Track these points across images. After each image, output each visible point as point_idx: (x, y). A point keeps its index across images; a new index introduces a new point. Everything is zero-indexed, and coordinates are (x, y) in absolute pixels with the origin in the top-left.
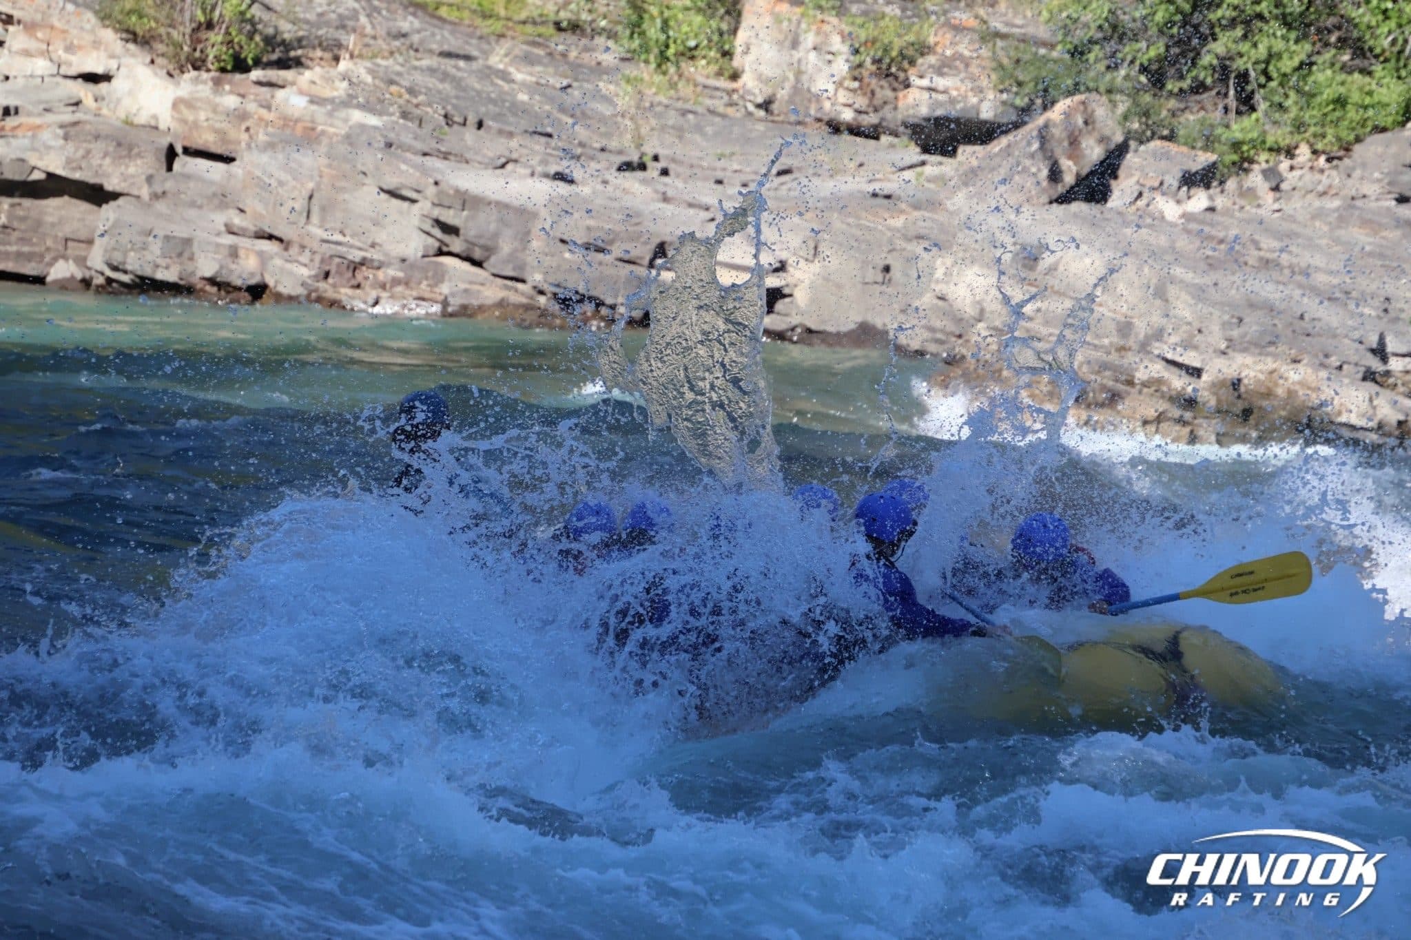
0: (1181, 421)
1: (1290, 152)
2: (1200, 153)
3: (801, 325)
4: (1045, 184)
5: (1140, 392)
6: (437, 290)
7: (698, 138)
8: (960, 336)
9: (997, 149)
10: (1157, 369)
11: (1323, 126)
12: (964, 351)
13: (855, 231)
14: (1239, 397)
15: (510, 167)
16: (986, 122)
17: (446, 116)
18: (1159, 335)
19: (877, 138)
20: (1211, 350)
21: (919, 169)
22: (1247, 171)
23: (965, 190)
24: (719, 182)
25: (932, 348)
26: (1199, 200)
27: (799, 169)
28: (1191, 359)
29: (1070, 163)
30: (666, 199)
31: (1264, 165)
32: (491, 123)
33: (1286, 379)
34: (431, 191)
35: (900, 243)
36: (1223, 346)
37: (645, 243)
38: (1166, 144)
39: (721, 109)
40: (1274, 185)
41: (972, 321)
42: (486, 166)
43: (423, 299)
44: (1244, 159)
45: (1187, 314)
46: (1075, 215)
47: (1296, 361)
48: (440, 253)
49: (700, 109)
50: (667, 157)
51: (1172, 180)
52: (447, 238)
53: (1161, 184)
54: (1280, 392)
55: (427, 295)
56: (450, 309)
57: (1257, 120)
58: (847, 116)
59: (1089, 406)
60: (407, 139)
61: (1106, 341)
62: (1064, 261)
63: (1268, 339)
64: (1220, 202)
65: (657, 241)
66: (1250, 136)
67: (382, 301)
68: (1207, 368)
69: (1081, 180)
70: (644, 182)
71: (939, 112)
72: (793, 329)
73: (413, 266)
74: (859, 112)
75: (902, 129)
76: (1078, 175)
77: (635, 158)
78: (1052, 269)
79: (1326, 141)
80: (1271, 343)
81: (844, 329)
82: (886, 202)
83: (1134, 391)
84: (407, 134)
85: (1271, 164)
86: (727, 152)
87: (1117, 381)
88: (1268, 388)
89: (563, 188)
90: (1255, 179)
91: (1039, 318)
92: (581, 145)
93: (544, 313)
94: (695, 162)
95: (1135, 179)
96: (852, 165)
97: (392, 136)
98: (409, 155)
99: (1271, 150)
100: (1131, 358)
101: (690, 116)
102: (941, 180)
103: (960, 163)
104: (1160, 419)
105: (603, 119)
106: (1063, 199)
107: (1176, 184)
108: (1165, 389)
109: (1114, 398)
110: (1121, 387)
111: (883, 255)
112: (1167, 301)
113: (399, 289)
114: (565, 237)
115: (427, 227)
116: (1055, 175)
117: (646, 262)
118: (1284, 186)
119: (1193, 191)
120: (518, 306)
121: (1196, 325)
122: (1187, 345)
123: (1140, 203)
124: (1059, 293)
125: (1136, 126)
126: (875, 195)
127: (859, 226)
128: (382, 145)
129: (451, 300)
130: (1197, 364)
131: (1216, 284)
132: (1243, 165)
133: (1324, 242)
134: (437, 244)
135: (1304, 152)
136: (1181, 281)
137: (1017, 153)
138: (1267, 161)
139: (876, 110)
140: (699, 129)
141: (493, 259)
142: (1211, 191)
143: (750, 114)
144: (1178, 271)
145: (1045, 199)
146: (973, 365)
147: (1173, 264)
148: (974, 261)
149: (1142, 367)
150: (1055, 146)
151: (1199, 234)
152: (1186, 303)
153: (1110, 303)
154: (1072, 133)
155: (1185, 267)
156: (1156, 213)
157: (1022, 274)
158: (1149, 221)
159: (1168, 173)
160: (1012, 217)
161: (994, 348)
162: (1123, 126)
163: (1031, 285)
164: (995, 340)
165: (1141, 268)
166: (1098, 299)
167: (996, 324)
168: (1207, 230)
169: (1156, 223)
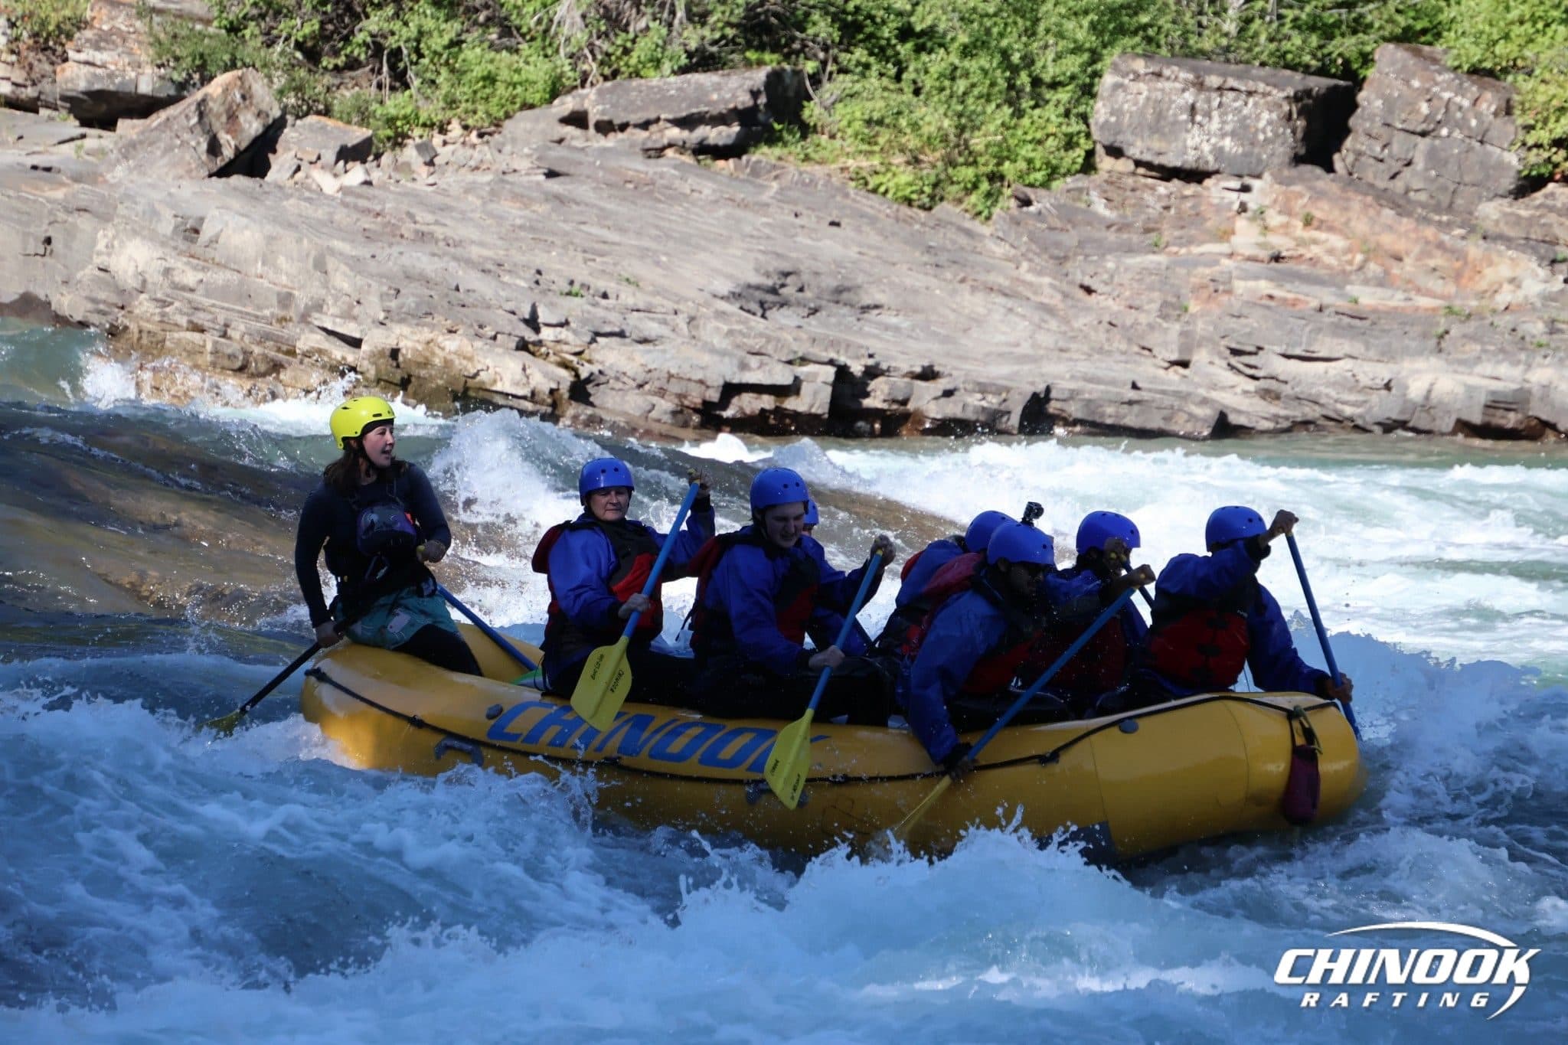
1: (443, 130)
2: (355, 128)
4: (204, 157)
5: (301, 362)
8: (123, 308)
9: (155, 124)
10: (317, 340)
11: (474, 102)
12: (127, 322)
13: (15, 203)
14: (398, 366)
16: (144, 96)
18: (319, 306)
19: (36, 111)
20: (369, 320)
21: (78, 142)
22: (401, 145)
23: (125, 164)
25: (95, 319)
26: (356, 173)
28: (351, 330)
29: (229, 137)
31: (418, 141)
33: (443, 349)
35: (62, 216)
36: (381, 316)
38: (323, 119)
40: (428, 159)
41: (135, 293)
44: (397, 135)
45: (346, 286)
46: (235, 189)
47: (450, 332)
51: (329, 156)
53: (319, 158)
54: (437, 361)
57: (411, 96)
58: (5, 89)
59: (252, 376)
61: (267, 312)
62: (223, 235)
63: (425, 309)
64: (376, 176)
66: (403, 112)
68: (365, 339)
69: (239, 154)
71: (97, 86)
74: (16, 84)
75: (59, 103)
76: (236, 148)
79: (476, 117)
80: (428, 314)
81: (6, 300)
82: (46, 174)
83: (295, 361)
85: (425, 138)
87: (279, 350)
88: (426, 358)
90: (410, 153)
91: (201, 289)
95: (293, 153)
96: (11, 139)
99: (424, 125)
100: (291, 330)
102: (101, 152)
103: (122, 138)
106: (223, 172)
107: (333, 158)
108: (325, 359)
109: (276, 367)
110: (281, 356)
111: (45, 227)
112: (326, 273)
116: (214, 148)
118: (437, 161)
119: (350, 165)
121: (355, 296)
122: (348, 316)
123: (299, 175)
124: (218, 264)
125: (293, 101)
126: (34, 167)
127: (19, 198)
130: (357, 335)
131: (373, 256)
132: (398, 140)
133: (478, 215)
135: (455, 129)
136: (341, 254)
137: (176, 127)
138: (421, 137)
139: (34, 84)
142: (368, 165)
144: (338, 245)
145: (204, 172)
146: (136, 335)
147: (332, 237)
148: (135, 233)
149: (303, 337)
150: (213, 120)
151: (356, 207)
152: (345, 274)
153: (271, 275)
154: (230, 107)
155: (343, 240)
156: (314, 187)
157: (183, 245)
158: (307, 194)
159: (325, 147)
160: (173, 190)
161: (157, 318)
162: (280, 101)
163: (192, 256)
164: (158, 310)
165: (299, 241)
166: (259, 271)
167: (159, 295)
168: (362, 203)
169: (314, 196)
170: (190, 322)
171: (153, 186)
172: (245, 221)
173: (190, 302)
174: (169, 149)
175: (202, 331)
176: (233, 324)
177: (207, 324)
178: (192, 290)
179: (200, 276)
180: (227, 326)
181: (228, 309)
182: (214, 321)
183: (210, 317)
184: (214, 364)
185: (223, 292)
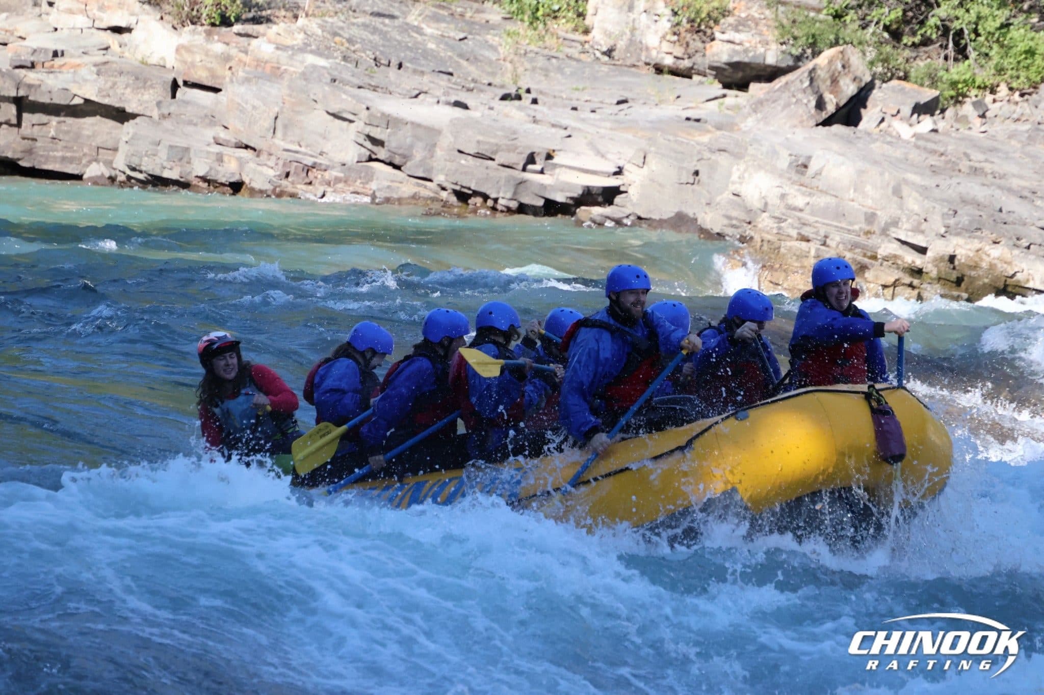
0: (911, 286)
1: (993, 91)
2: (927, 89)
3: (635, 214)
4: (813, 111)
5: (881, 265)
6: (367, 186)
7: (559, 76)
8: (750, 223)
9: (777, 87)
10: (893, 248)
11: (1017, 70)
12: (752, 234)
13: (673, 145)
14: (954, 268)
15: (421, 97)
16: (769, 66)
17: (375, 59)
18: (895, 223)
19: (690, 77)
20: (934, 234)
21: (721, 100)
22: (960, 102)
23: (754, 116)
24: (575, 109)
25: (729, 231)
26: (927, 123)
27: (633, 99)
28: (920, 241)
29: (832, 96)
30: (535, 121)
31: (974, 99)
32: (408, 65)
33: (989, 256)
34: (364, 114)
35: (707, 155)
36: (943, 230)
37: (521, 153)
38: (903, 83)
39: (576, 56)
40: (981, 113)
41: (759, 212)
42: (404, 96)
43: (358, 193)
44: (958, 95)
45: (916, 208)
46: (835, 135)
47: (995, 243)
48: (370, 159)
49: (561, 56)
50: (537, 90)
51: (907, 110)
52: (375, 149)
53: (898, 112)
54: (984, 265)
55: (360, 190)
56: (377, 201)
57: (969, 66)
58: (668, 61)
60: (346, 76)
61: (856, 227)
62: (826, 169)
63: (976, 225)
65: (529, 152)
66: (963, 77)
67: (327, 195)
68: (930, 247)
69: (839, 109)
70: (520, 108)
71: (736, 59)
72: (627, 217)
73: (350, 169)
74: (676, 58)
75: (708, 71)
76: (837, 104)
77: (513, 91)
78: (818, 174)
79: (1019, 81)
80: (978, 229)
81: (665, 217)
82: (696, 124)
83: (877, 263)
84: (347, 72)
85: (979, 97)
86: (581, 87)
87: (865, 255)
88: (976, 262)
89: (459, 112)
90: (967, 108)
91: (808, 209)
92: (474, 81)
93: (445, 204)
94: (556, 94)
95: (879, 108)
96: (672, 97)
97: (335, 73)
98: (347, 88)
99: (979, 87)
100: (874, 241)
101: (554, 61)
102: (737, 108)
103: (752, 96)
104: (895, 284)
105: (490, 62)
106: (827, 123)
107: (910, 112)
108: (899, 262)
109: (862, 269)
110: (866, 260)
111: (694, 163)
112: (901, 198)
113: (340, 186)
114: (462, 149)
115: (361, 141)
116: (820, 105)
117: (520, 167)
118: (988, 114)
119: (922, 117)
120: (426, 199)
121: (923, 216)
122: (917, 230)
123: (883, 125)
124: (821, 191)
125: (880, 69)
126: (688, 119)
127: (676, 141)
128: (329, 80)
129: (378, 194)
130: (924, 245)
131: (938, 186)
132: (958, 99)
133: (1018, 155)
134: (368, 153)
135: (1003, 90)
136: (913, 184)
137: (793, 89)
138: (976, 96)
139: (689, 57)
140: (560, 70)
141: (409, 164)
142: (935, 117)
143: (598, 59)
144: (911, 177)
145: (813, 123)
146: (759, 244)
147: (907, 171)
148: (760, 167)
149: (883, 246)
150: (820, 83)
151: (925, 149)
152: (916, 199)
153: (860, 199)
154: (833, 75)
155: (915, 173)
156: (894, 133)
157: (795, 177)
158: (889, 139)
159: (904, 104)
160: (789, 136)
161: (775, 231)
162: (871, 69)
163: (802, 185)
164: (776, 225)
165: (882, 174)
166: (851, 197)
167: (776, 215)
168: (930, 146)
169: (894, 140)
170: (799, 234)
171: (775, 133)
172: (841, 159)
173: (799, 219)
174: (787, 105)
175: (808, 241)
176: (831, 236)
177: (811, 236)
178: (801, 210)
179: (807, 199)
180: (826, 237)
181: (828, 225)
182: (817, 233)
183: (814, 230)
185: (824, 212)
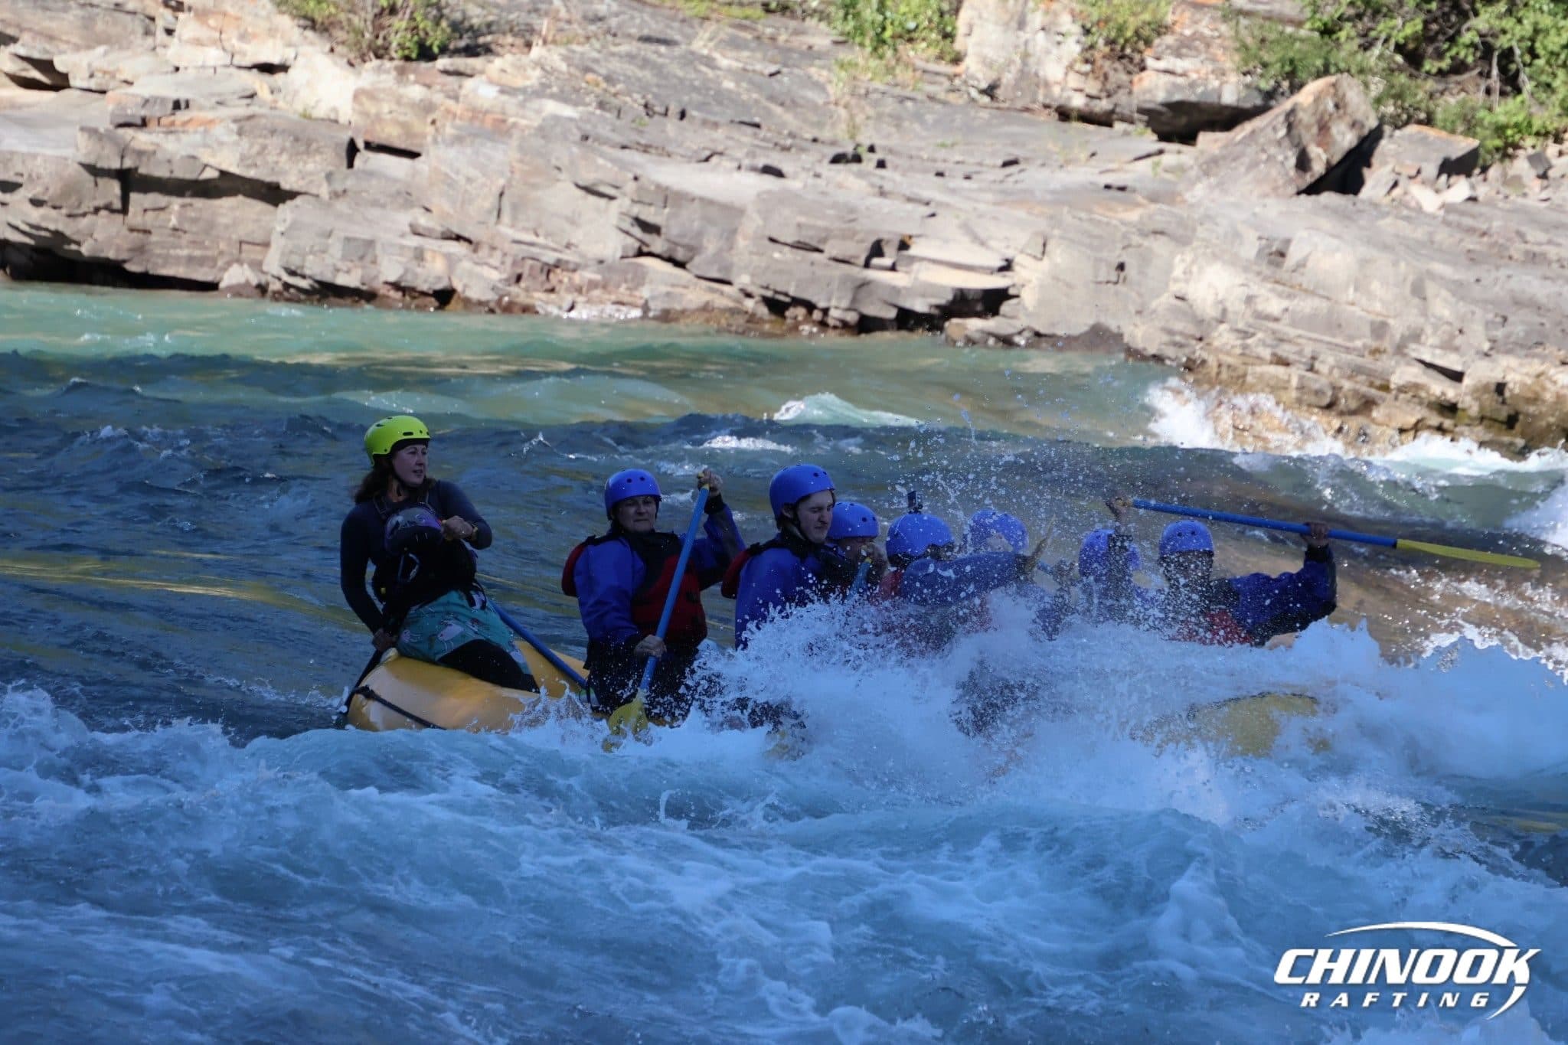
0: (1440, 429)
1: (1558, 137)
2: (1461, 138)
3: (1031, 329)
4: (1292, 173)
5: (1396, 398)
6: (637, 293)
7: (917, 127)
8: (1201, 339)
9: (1239, 137)
10: (1413, 374)
12: (1205, 355)
13: (1086, 226)
14: (1504, 402)
15: (715, 160)
16: (1227, 107)
17: (646, 106)
18: (1416, 336)
19: (1110, 125)
20: (1473, 352)
21: (1155, 159)
22: (1510, 156)
23: (1205, 182)
24: (940, 174)
25: (1170, 352)
26: (1460, 188)
27: (1027, 160)
28: (1453, 362)
29: (1320, 151)
30: (882, 193)
31: (1530, 151)
32: (695, 113)
33: (1555, 383)
34: (631, 186)
35: (1136, 239)
36: (1486, 346)
37: (862, 241)
38: (1425, 129)
39: (942, 96)
40: (1541, 172)
41: (1214, 323)
42: (689, 159)
43: (622, 303)
44: (1507, 145)
45: (1446, 313)
46: (1326, 207)
47: (1564, 363)
48: (640, 253)
49: (919, 96)
50: (884, 148)
51: (1431, 169)
52: (647, 238)
53: (1419, 172)
54: (1548, 396)
55: (626, 299)
56: (651, 314)
57: (1523, 102)
58: (1078, 102)
59: (1341, 414)
60: (604, 131)
61: (1359, 343)
62: (1311, 259)
63: (1535, 338)
64: (1482, 191)
65: (873, 239)
66: (1514, 120)
67: (578, 307)
68: (1468, 372)
69: (1330, 169)
70: (860, 175)
71: (1177, 97)
72: (1020, 333)
73: (610, 269)
74: (1089, 96)
75: (1136, 115)
76: (1328, 162)
77: (849, 149)
80: (1539, 344)
81: (1075, 332)
82: (1120, 194)
83: (1389, 397)
84: (604, 125)
85: (1538, 149)
86: (949, 142)
87: (1371, 385)
88: (1536, 393)
89: (769, 182)
90: (1521, 165)
91: (1286, 318)
92: (792, 135)
93: (752, 318)
94: (914, 153)
95: (1389, 168)
96: (1084, 156)
97: (588, 127)
98: (606, 149)
99: (1538, 134)
100: (1385, 363)
101: (909, 104)
102: (1180, 169)
103: (1202, 152)
104: (1417, 426)
105: (815, 107)
106: (1313, 189)
107: (1435, 172)
108: (1423, 394)
109: (1367, 405)
110: (1373, 392)
111: (1118, 252)
112: (1425, 299)
113: (596, 293)
114: (775, 236)
115: (626, 226)
116: (1303, 163)
117: (862, 260)
118: (1551, 173)
119: (1454, 179)
120: (723, 310)
121: (1457, 325)
122: (1448, 346)
123: (1397, 192)
124: (1306, 291)
125: (1391, 109)
126: (1108, 187)
127: (1091, 220)
128: (578, 138)
129: (652, 305)
130: (1458, 368)
131: (1478, 280)
132: (1507, 151)
134: (637, 245)
136: (1442, 278)
137: (1262, 140)
138: (1534, 147)
139: (1109, 96)
140: (918, 117)
141: (697, 260)
142: (1473, 179)
143: (973, 100)
144: (1439, 268)
145: (1292, 190)
146: (1215, 370)
147: (1432, 259)
148: (1215, 257)
149: (1398, 371)
150: (1303, 132)
151: (1459, 226)
152: (1446, 301)
153: (1364, 301)
154: (1322, 118)
155: (1446, 262)
156: (1413, 204)
157: (1267, 270)
158: (1405, 212)
159: (1426, 160)
160: (1257, 210)
161: (1238, 351)
162: (1377, 110)
163: (1277, 282)
164: (1239, 342)
165: (1395, 264)
166: (1351, 298)
167: (1241, 325)
168: (1468, 221)
169: (1413, 214)
170: (1274, 355)
171: (1236, 206)
172: (1335, 242)
173: (1274, 332)
174: (1254, 165)
175: (1286, 363)
176: (1321, 358)
177: (1292, 357)
178: (1276, 320)
179: (1285, 303)
180: (1314, 358)
181: (1315, 340)
182: (1300, 353)
183: (1295, 349)
184: (1299, 401)
185: (1309, 322)
